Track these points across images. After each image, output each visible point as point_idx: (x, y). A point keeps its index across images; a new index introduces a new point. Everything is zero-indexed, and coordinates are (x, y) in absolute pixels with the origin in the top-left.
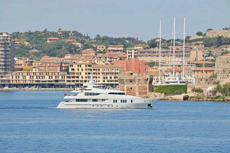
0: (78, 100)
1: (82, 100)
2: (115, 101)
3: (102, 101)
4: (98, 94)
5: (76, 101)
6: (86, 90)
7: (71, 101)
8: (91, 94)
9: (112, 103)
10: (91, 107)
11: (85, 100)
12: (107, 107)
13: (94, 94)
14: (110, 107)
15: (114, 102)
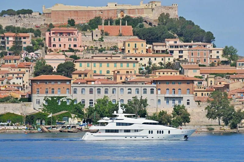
0: (107, 131)
1: (112, 131)
2: (151, 132)
3: (135, 131)
4: (131, 124)
5: (106, 132)
6: (117, 119)
7: (100, 132)
8: (123, 124)
9: (147, 134)
10: (124, 138)
11: (116, 131)
12: (141, 138)
13: (126, 124)
14: (145, 138)
15: (149, 133)
